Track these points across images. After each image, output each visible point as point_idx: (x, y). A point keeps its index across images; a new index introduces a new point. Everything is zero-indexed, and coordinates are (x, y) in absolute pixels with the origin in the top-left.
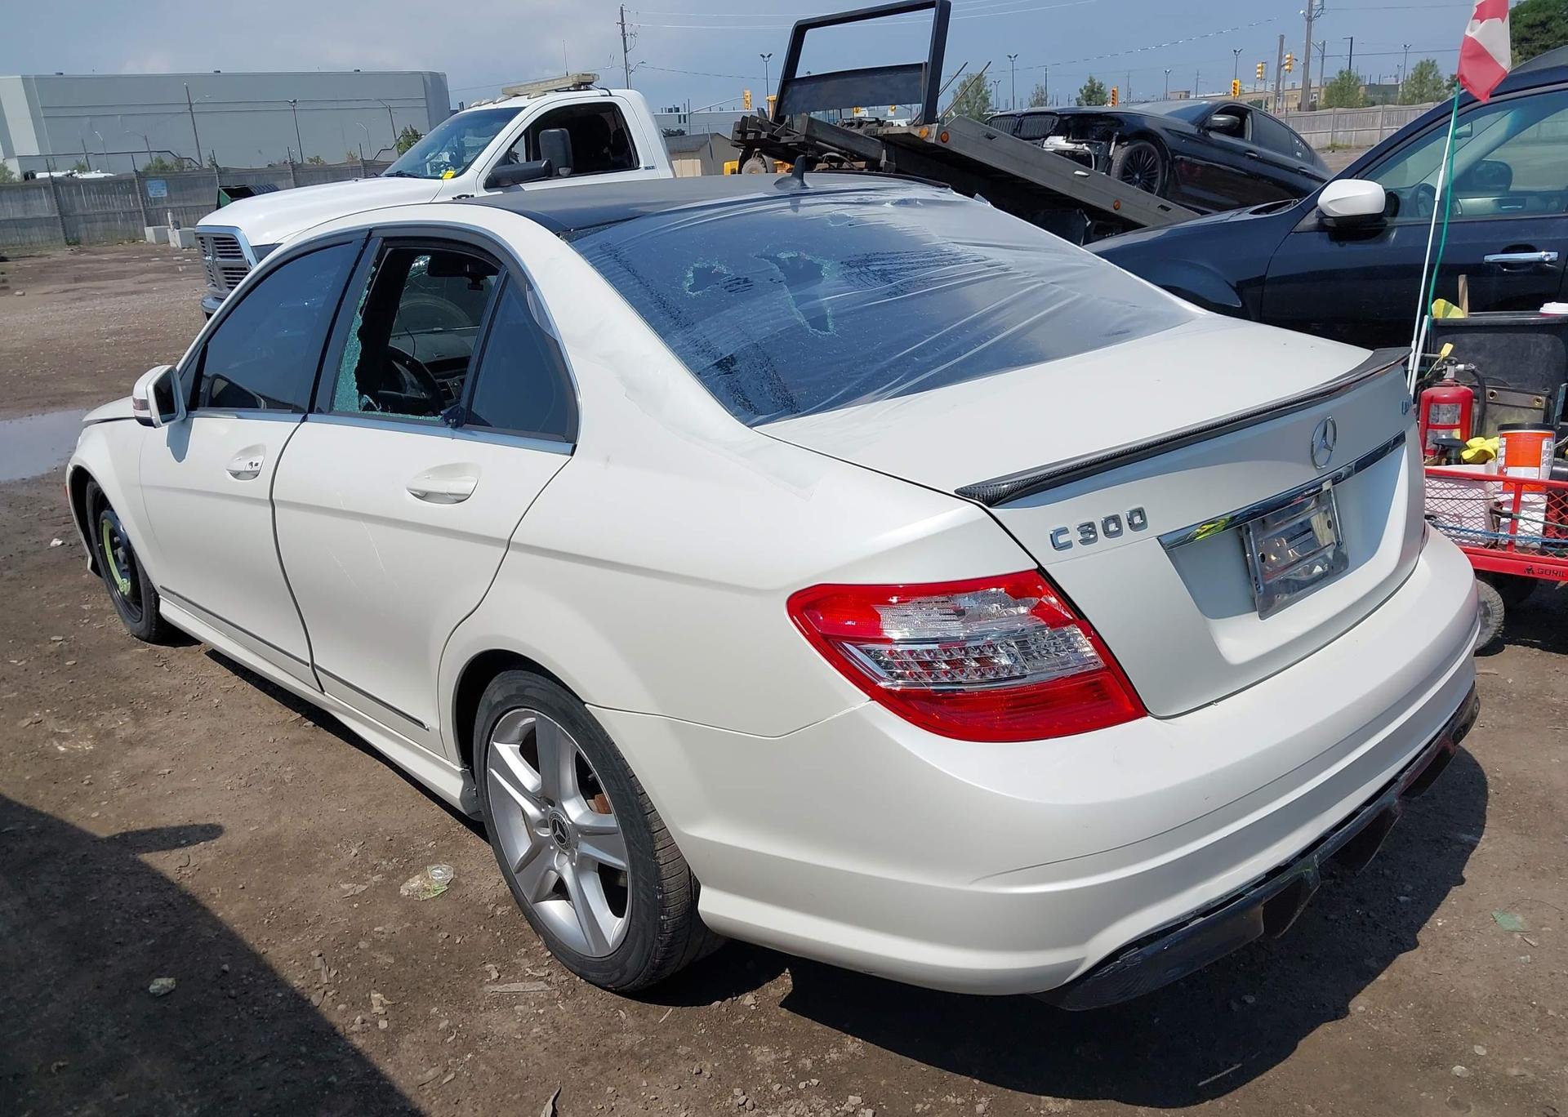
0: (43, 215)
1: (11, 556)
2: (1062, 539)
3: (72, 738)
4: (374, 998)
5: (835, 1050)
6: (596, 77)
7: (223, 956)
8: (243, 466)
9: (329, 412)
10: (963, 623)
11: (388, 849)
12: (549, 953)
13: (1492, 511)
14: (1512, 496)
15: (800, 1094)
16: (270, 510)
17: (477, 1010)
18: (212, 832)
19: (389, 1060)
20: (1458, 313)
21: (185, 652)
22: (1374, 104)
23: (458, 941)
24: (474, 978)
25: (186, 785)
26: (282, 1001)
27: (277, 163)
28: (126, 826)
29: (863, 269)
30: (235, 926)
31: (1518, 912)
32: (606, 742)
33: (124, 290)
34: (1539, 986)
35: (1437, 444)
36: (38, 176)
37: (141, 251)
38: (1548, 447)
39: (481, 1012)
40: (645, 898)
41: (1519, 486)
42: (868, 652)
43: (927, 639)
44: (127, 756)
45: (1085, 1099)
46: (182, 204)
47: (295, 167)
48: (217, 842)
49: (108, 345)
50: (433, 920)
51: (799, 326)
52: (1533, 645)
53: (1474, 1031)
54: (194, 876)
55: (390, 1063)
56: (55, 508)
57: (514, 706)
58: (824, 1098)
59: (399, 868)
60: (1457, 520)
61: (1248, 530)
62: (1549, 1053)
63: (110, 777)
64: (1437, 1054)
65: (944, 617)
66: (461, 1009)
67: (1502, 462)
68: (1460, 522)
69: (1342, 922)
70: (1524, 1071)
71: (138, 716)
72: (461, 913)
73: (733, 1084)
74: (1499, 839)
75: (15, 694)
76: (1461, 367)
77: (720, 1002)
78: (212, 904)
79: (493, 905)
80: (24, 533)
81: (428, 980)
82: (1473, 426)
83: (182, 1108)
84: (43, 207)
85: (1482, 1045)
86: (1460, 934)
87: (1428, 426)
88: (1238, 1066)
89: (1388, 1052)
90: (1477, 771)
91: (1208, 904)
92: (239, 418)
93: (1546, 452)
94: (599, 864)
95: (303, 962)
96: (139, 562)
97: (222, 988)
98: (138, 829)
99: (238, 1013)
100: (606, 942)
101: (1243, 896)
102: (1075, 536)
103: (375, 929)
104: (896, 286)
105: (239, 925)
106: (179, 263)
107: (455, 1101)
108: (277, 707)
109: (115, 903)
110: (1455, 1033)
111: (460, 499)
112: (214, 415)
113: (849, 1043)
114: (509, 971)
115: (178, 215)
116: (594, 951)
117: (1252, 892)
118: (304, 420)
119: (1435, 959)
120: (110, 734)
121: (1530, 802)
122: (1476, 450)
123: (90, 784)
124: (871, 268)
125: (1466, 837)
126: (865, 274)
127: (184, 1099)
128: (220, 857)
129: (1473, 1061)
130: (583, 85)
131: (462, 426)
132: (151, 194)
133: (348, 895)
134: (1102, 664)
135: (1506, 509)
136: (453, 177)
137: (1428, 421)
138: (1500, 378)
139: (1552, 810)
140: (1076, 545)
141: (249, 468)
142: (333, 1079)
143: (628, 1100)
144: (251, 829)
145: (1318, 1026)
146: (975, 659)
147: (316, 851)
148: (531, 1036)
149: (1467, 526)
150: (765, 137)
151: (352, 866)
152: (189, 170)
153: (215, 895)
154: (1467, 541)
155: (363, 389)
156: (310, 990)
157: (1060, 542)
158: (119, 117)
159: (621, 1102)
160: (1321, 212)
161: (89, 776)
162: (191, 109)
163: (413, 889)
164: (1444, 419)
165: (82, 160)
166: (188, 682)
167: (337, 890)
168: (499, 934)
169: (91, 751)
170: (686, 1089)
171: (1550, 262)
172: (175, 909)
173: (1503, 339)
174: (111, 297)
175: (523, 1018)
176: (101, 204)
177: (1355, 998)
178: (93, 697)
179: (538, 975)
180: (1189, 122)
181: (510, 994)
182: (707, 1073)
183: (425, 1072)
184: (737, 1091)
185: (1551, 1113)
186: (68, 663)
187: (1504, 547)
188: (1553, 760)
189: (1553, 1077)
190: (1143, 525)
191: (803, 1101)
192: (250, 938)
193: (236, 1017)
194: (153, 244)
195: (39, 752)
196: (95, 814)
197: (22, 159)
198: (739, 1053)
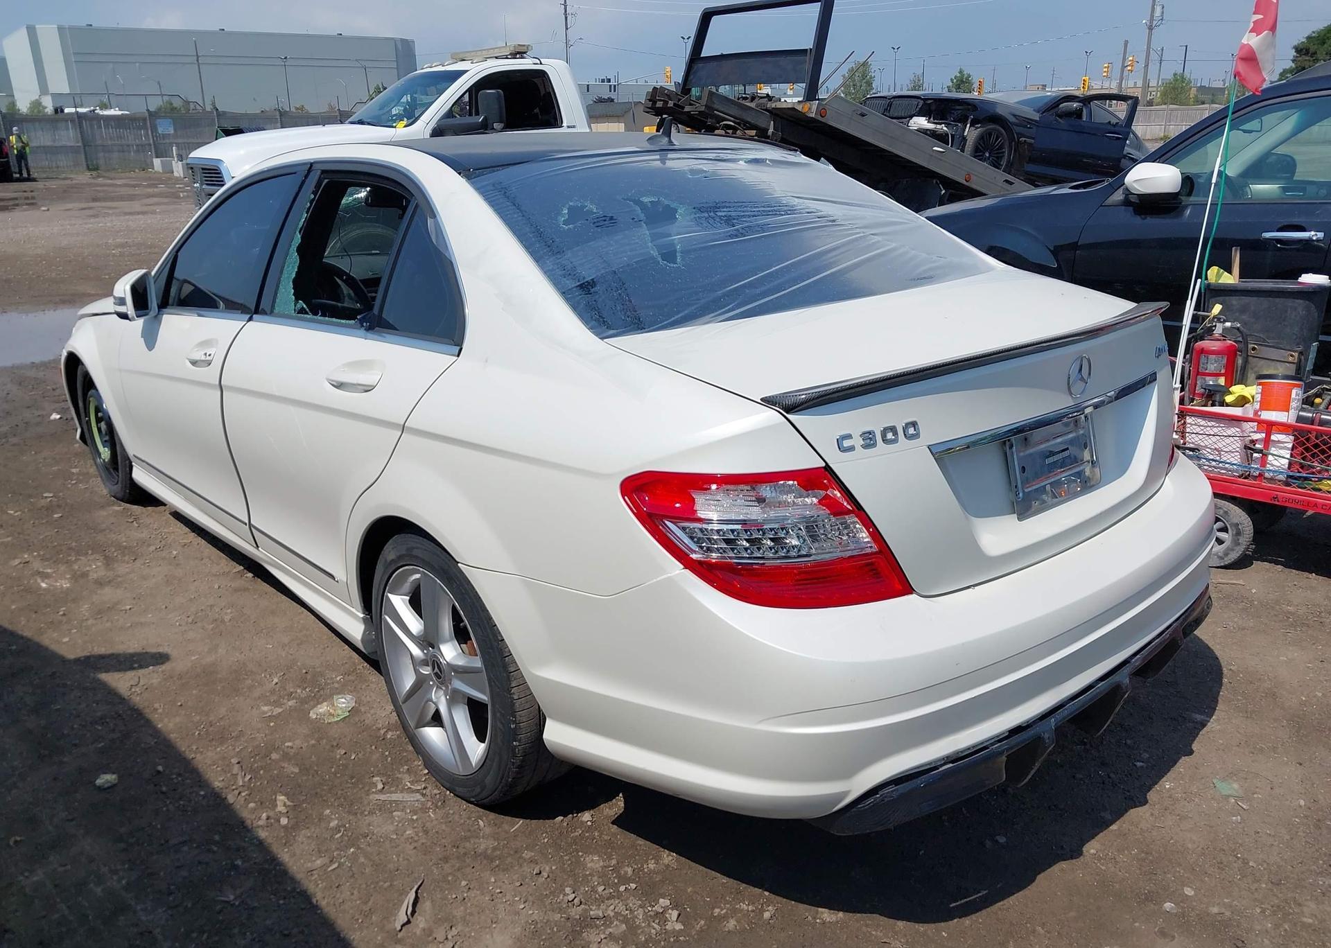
0: (69, 144)
1: (17, 426)
2: (846, 443)
3: (53, 577)
4: (279, 800)
5: (653, 861)
6: (530, 48)
7: (160, 759)
8: (199, 355)
9: (270, 314)
10: (761, 508)
11: (304, 680)
12: (426, 771)
13: (1246, 447)
14: (1264, 435)
15: (619, 896)
16: (219, 393)
17: (362, 813)
18: (161, 659)
19: (286, 850)
20: (1229, 279)
21: (153, 511)
22: (1203, 103)
23: (353, 758)
24: (363, 788)
25: (143, 620)
26: (204, 798)
27: (268, 110)
28: (90, 650)
29: (712, 214)
30: (172, 735)
31: (1235, 781)
32: (475, 596)
33: (132, 211)
34: (1245, 842)
35: (1205, 389)
36: (66, 110)
37: (150, 179)
38: (1296, 395)
39: (366, 816)
40: (501, 726)
41: (1269, 427)
42: (684, 529)
43: (732, 520)
44: (96, 594)
45: (854, 912)
46: (186, 141)
47: (282, 114)
48: (163, 667)
49: (114, 255)
50: (335, 739)
51: (653, 258)
52: (1277, 563)
53: (1186, 875)
54: (141, 693)
55: (287, 852)
56: (57, 388)
57: (404, 563)
58: (639, 900)
59: (310, 696)
60: (1217, 453)
61: (1011, 446)
62: (1245, 897)
63: (81, 610)
64: (1153, 892)
65: (747, 503)
66: (349, 812)
67: (1257, 406)
68: (1220, 455)
69: (1086, 781)
70: (1223, 910)
71: (109, 561)
72: (358, 735)
73: (566, 884)
74: (1226, 720)
75: (9, 539)
76: (1228, 324)
77: (562, 818)
78: (154, 717)
79: (385, 730)
80: (29, 407)
81: (325, 787)
82: (1235, 375)
83: (112, 879)
84: (69, 137)
85: (1191, 887)
86: (1184, 795)
87: (1198, 373)
88: (985, 892)
89: (1111, 887)
90: (1216, 663)
91: (957, 752)
92: (199, 316)
93: (1295, 399)
94: (469, 698)
95: (224, 767)
96: (117, 434)
97: (155, 785)
98: (101, 653)
99: (167, 806)
100: (471, 763)
101: (988, 748)
102: (857, 441)
103: (286, 744)
104: (737, 230)
105: (175, 735)
106: (180, 190)
107: (337, 885)
108: (224, 560)
109: (74, 712)
110: (1169, 876)
111: (368, 389)
112: (180, 313)
113: (665, 856)
114: (392, 783)
115: (182, 149)
116: (461, 770)
117: (996, 746)
118: (250, 319)
119: (1160, 814)
120: (85, 575)
121: (1258, 692)
122: (1237, 395)
123: (64, 615)
124: (719, 214)
125: (1199, 717)
126: (713, 218)
127: (115, 872)
128: (165, 679)
129: (1182, 900)
130: (519, 54)
131: (374, 329)
132: (160, 130)
133: (267, 715)
134: (875, 549)
135: (1258, 446)
136: (405, 126)
137: (1198, 369)
138: (1261, 335)
139: (1275, 699)
140: (859, 449)
141: (203, 358)
142: (239, 862)
143: (478, 892)
144: (193, 658)
145: (1055, 864)
146: (770, 539)
147: (244, 679)
148: (405, 836)
149: (1225, 459)
150: (672, 105)
151: (273, 692)
152: (194, 112)
153: (157, 709)
154: (1224, 472)
155: (298, 295)
156: (227, 790)
157: (845, 446)
158: (137, 64)
159: (472, 894)
160: (1127, 189)
161: (64, 609)
162: (198, 61)
163: (321, 714)
164: (1212, 367)
165: (105, 100)
166: (153, 536)
167: (258, 712)
168: (387, 753)
169: (68, 588)
170: (527, 886)
171: (1318, 240)
172: (124, 719)
173: (1265, 302)
174: (120, 216)
175: (400, 822)
176: (117, 137)
177: (1089, 843)
178: (74, 544)
179: (416, 788)
180: (1034, 110)
181: (391, 802)
182: (545, 874)
183: (315, 861)
184: (568, 890)
185: (1240, 944)
186: (55, 516)
187: (1255, 478)
188: (1281, 658)
189: (1245, 916)
190: (916, 436)
191: (622, 901)
192: (183, 746)
193: (165, 809)
194: (159, 173)
195: (25, 587)
196: (66, 640)
197: (55, 96)
198: (574, 860)
